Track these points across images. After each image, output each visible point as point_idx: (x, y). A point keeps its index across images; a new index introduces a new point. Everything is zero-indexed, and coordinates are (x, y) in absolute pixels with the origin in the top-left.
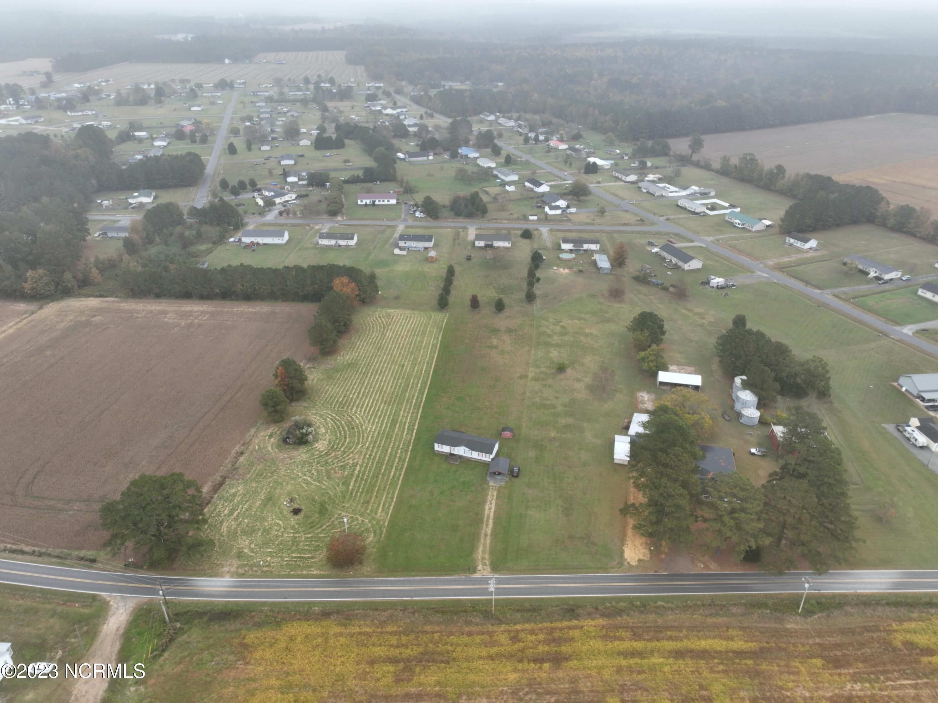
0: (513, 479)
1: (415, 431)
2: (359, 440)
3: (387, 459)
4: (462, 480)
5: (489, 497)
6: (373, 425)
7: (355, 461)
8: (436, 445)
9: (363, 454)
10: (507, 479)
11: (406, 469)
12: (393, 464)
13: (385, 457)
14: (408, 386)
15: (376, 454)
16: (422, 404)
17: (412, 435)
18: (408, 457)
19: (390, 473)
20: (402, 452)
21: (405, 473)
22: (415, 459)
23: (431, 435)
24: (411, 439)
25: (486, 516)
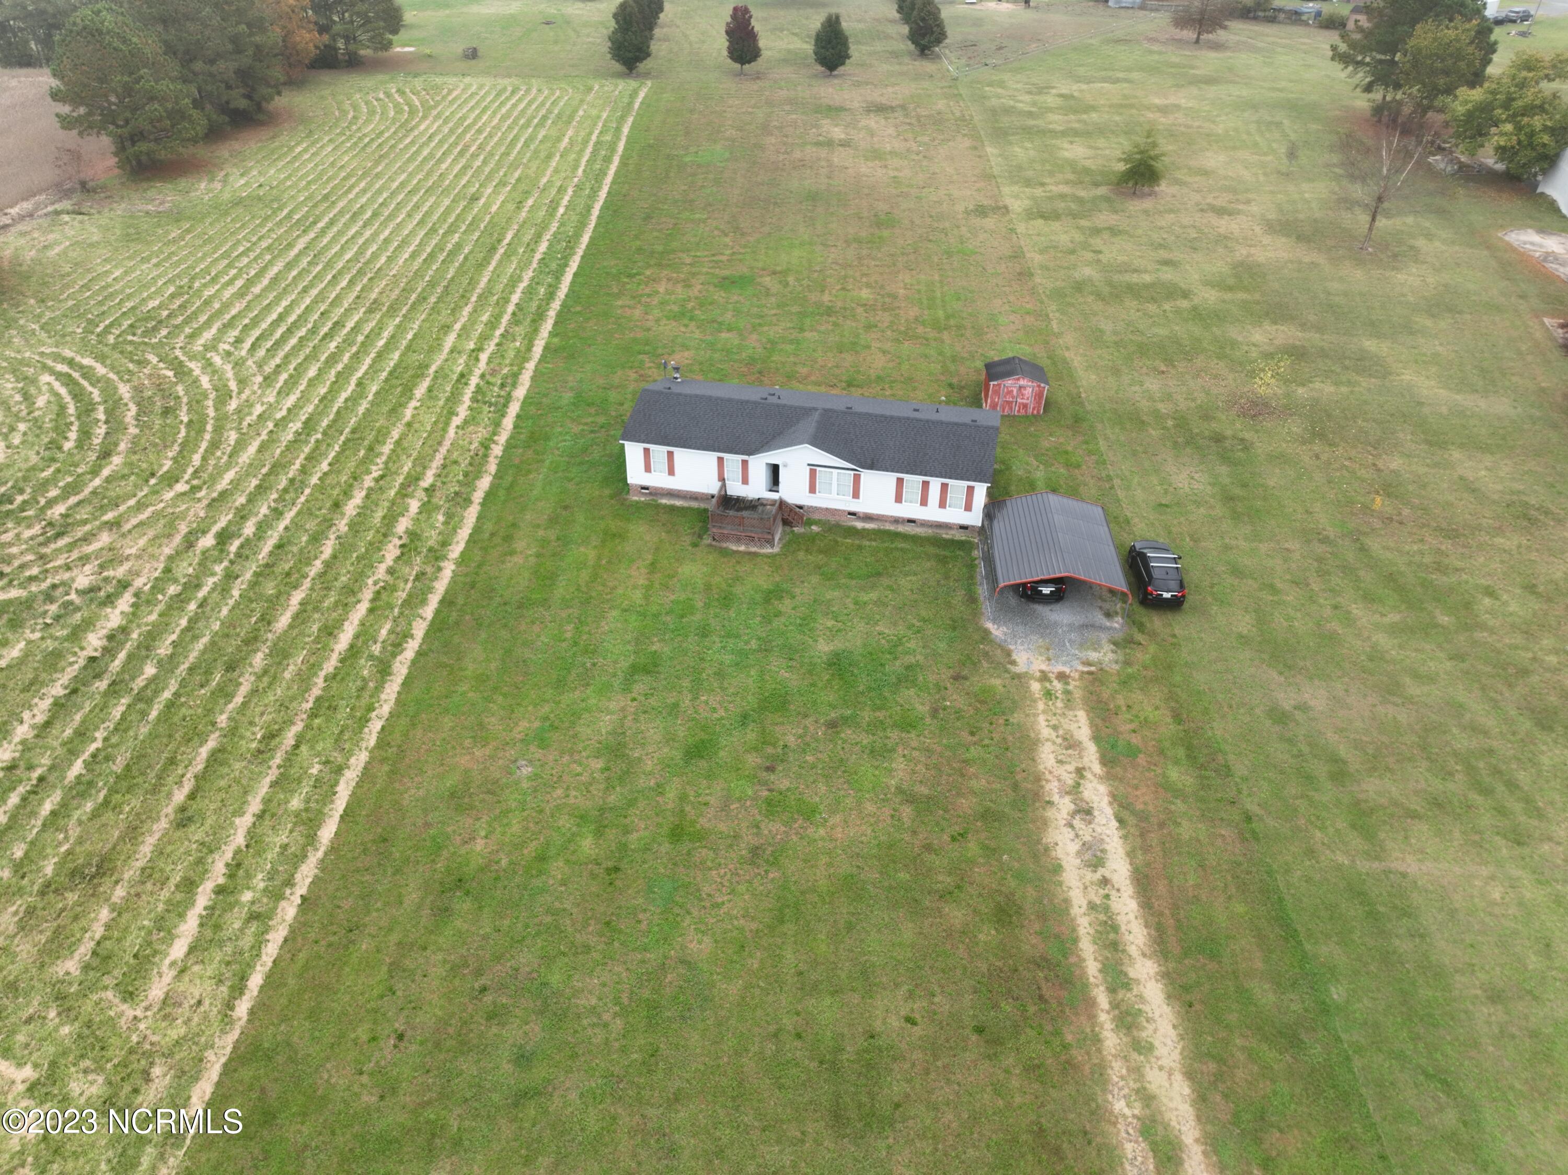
0: (1156, 621)
1: (514, 409)
2: (181, 460)
3: (328, 549)
4: (824, 647)
5: (1047, 757)
6: (283, 393)
7: (120, 572)
8: (633, 452)
9: (183, 528)
10: (1117, 623)
11: (447, 602)
12: (359, 578)
13: (317, 539)
14: (493, 249)
15: (262, 528)
16: (556, 305)
17: (497, 424)
18: (464, 534)
19: (330, 631)
20: (427, 508)
21: (437, 627)
22: (508, 538)
23: (602, 420)
24: (486, 445)
25: (1084, 926)
